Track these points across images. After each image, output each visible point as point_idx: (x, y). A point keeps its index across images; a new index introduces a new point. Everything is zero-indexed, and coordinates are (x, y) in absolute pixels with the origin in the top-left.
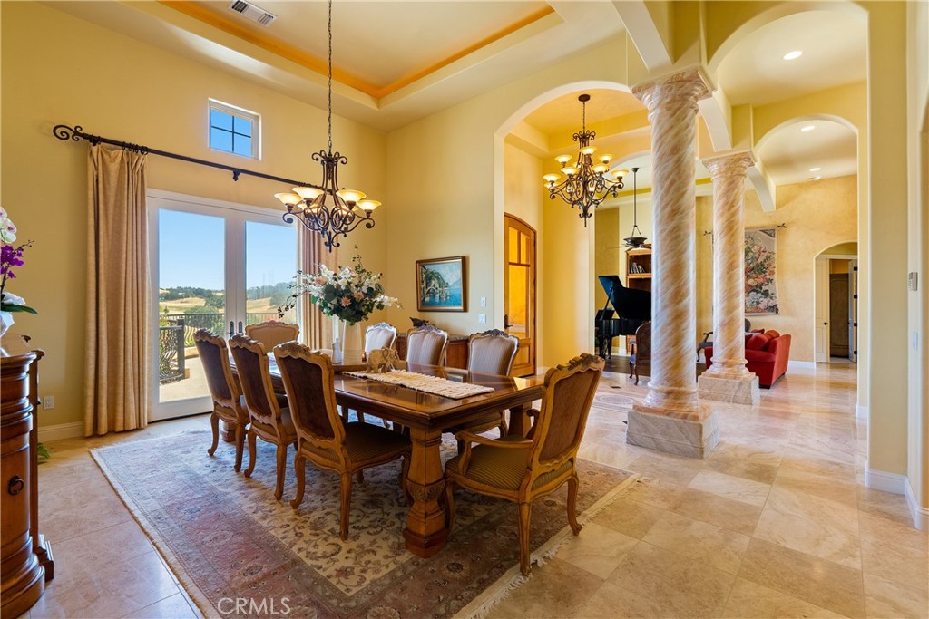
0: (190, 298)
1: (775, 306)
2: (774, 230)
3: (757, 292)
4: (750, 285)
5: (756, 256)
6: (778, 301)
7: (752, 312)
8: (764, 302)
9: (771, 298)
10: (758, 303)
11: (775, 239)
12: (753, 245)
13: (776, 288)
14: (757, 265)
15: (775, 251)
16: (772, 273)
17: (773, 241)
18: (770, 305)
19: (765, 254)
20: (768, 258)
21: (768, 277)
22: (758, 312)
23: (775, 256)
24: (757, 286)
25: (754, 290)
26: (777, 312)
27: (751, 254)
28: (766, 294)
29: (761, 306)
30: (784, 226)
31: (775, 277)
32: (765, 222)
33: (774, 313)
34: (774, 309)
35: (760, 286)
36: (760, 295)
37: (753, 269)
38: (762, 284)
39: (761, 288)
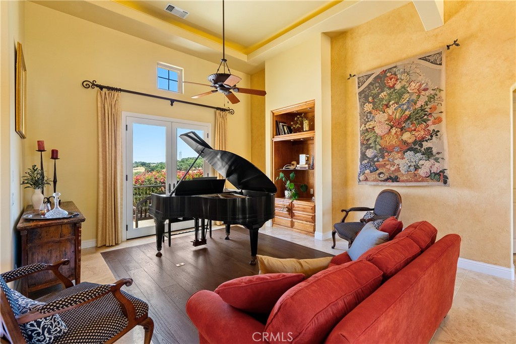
0: (139, 167)
1: (443, 171)
2: (440, 54)
3: (416, 151)
4: (405, 142)
5: (414, 97)
6: (448, 165)
7: (407, 181)
8: (426, 166)
9: (437, 160)
10: (417, 168)
11: (443, 66)
12: (409, 82)
13: (444, 144)
14: (416, 112)
15: (443, 87)
16: (439, 120)
17: (440, 70)
18: (434, 170)
19: (427, 93)
20: (431, 98)
21: (431, 128)
22: (417, 181)
23: (443, 94)
24: (415, 143)
25: (411, 149)
26: (445, 182)
27: (406, 96)
28: (428, 153)
29: (422, 172)
30: (456, 43)
31: (443, 127)
32: (429, 46)
33: (441, 183)
34: (441, 177)
35: (419, 142)
36: (419, 155)
37: (409, 118)
38: (423, 139)
39: (421, 146)
